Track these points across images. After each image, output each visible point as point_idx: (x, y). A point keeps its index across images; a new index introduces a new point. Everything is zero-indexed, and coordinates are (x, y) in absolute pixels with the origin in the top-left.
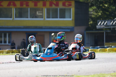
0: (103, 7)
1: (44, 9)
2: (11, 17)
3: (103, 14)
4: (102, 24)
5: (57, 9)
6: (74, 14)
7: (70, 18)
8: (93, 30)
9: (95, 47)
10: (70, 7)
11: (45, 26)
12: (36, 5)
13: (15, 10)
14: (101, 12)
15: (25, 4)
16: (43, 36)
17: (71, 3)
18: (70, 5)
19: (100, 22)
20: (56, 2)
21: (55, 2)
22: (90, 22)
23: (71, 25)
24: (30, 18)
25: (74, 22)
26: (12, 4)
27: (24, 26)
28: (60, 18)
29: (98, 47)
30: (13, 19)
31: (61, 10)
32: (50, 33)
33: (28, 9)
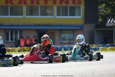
0: (112, 5)
1: (54, 7)
2: (22, 15)
3: (112, 11)
4: (111, 22)
5: (67, 7)
6: (84, 12)
7: (80, 15)
8: (102, 28)
9: (105, 45)
11: (56, 24)
14: (110, 10)
15: (35, 2)
16: (54, 33)
17: (81, 0)
18: (80, 3)
19: (109, 20)
22: (100, 19)
23: (81, 22)
24: (41, 15)
25: (83, 19)
26: (23, 2)
27: (35, 24)
28: (70, 15)
29: (108, 45)
30: (24, 16)
31: (70, 7)
32: (61, 30)
33: (38, 7)
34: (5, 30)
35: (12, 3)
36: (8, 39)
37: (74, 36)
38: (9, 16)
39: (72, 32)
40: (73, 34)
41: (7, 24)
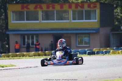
1: (70, 11)
2: (38, 20)
5: (83, 11)
6: (99, 16)
7: (96, 19)
8: (118, 31)
9: (119, 48)
10: (95, 9)
11: (71, 28)
12: (62, 7)
13: (42, 12)
15: (51, 7)
16: (70, 37)
17: (96, 4)
18: (95, 7)
20: (82, 4)
21: (80, 5)
22: (115, 22)
23: (97, 26)
24: (56, 20)
25: (99, 23)
26: (38, 7)
27: (51, 28)
28: (85, 19)
30: (40, 21)
32: (76, 34)
33: (54, 11)
34: (21, 35)
35: (28, 9)
36: (24, 44)
37: (89, 40)
38: (26, 22)
39: (88, 35)
40: (89, 37)
41: (23, 29)
